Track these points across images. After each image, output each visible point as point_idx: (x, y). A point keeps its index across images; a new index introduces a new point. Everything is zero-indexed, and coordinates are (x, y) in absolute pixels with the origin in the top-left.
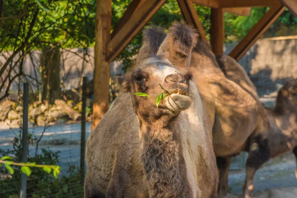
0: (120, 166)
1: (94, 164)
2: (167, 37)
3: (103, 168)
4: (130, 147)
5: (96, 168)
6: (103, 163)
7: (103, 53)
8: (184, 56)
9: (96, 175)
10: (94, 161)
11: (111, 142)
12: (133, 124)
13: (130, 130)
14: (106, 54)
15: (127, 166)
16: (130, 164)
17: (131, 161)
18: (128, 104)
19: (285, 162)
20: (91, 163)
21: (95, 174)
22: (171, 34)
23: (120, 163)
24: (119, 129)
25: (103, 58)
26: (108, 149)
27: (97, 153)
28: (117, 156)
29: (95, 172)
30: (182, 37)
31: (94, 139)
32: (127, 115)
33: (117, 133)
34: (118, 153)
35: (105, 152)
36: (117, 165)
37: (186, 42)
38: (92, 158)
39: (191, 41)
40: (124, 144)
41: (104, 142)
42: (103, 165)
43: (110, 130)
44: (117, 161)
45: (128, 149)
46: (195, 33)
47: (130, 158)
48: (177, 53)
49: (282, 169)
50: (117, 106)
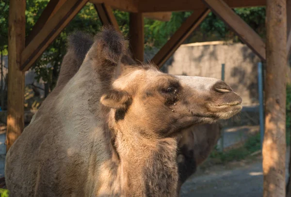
0: (44, 184)
1: (13, 182)
2: (94, 44)
3: (24, 186)
4: (55, 162)
5: (16, 186)
6: (24, 181)
7: (17, 62)
8: (113, 64)
9: (16, 194)
10: (15, 178)
11: (33, 158)
12: (57, 137)
13: (54, 144)
14: (20, 63)
15: (52, 183)
16: (56, 181)
17: (57, 178)
18: (51, 116)
19: (207, 174)
20: (10, 181)
21: (15, 192)
22: (100, 40)
23: (44, 181)
24: (42, 143)
25: (17, 66)
26: (30, 165)
27: (18, 169)
28: (40, 173)
29: (15, 191)
30: (111, 43)
31: (13, 154)
32: (51, 127)
33: (40, 147)
34: (41, 170)
35: (27, 168)
36: (41, 183)
37: (116, 49)
38: (12, 175)
39: (121, 48)
40: (48, 160)
41: (25, 158)
42: (24, 183)
43: (32, 145)
44: (41, 178)
45: (53, 165)
46: (125, 39)
47: (55, 175)
48: (106, 61)
49: (205, 181)
50: (40, 118)
